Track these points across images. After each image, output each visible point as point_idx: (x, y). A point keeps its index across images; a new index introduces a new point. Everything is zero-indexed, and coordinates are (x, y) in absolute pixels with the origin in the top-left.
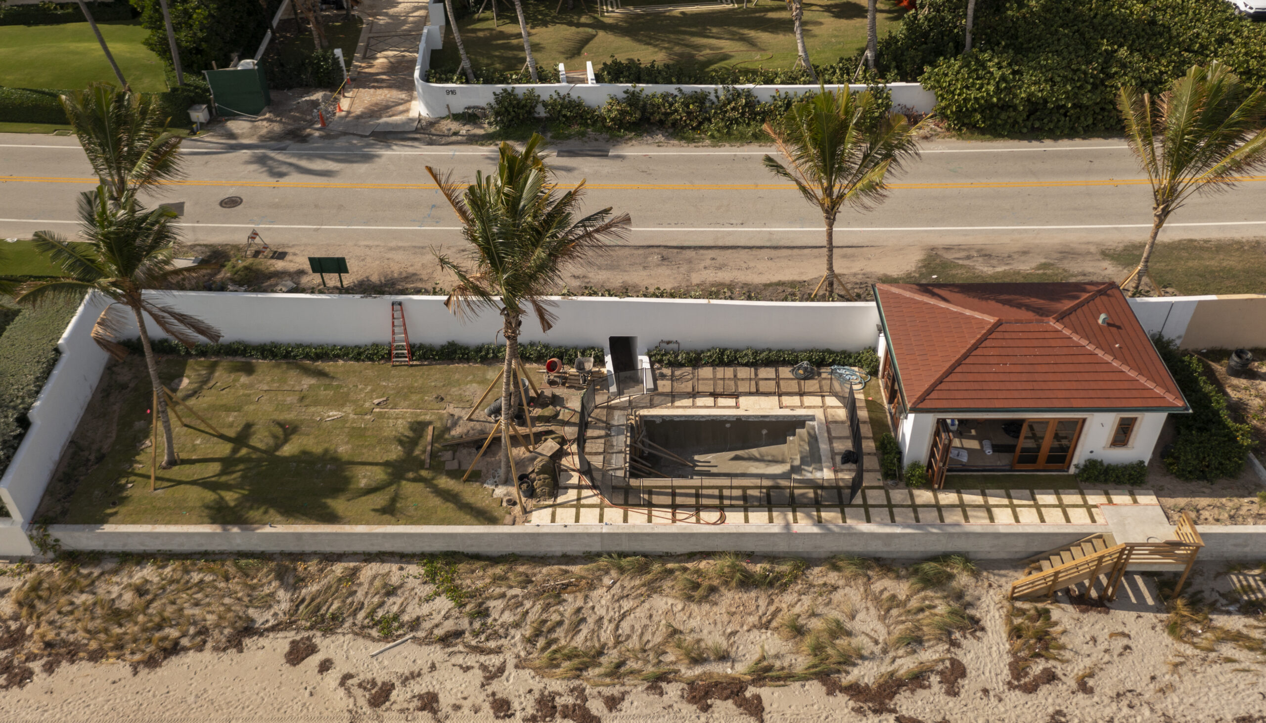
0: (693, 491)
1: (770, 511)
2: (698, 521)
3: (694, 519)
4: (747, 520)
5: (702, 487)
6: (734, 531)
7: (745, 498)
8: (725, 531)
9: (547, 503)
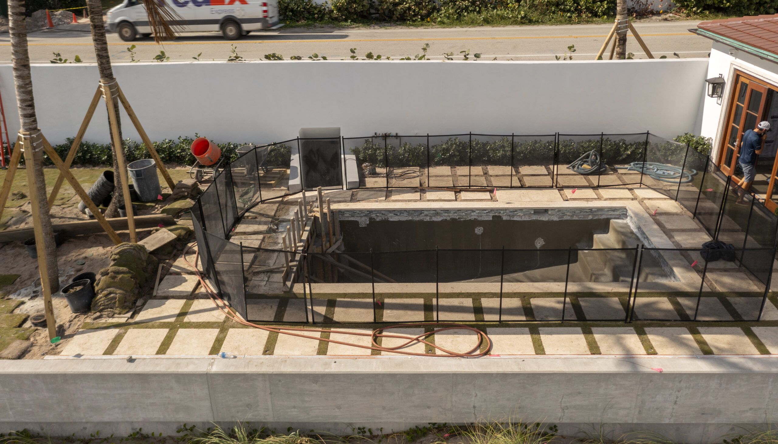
0: (421, 301)
1: (587, 331)
2: (430, 351)
3: (421, 348)
4: (539, 349)
5: (438, 295)
6: (515, 369)
7: (528, 311)
8: (494, 369)
9: (115, 320)
